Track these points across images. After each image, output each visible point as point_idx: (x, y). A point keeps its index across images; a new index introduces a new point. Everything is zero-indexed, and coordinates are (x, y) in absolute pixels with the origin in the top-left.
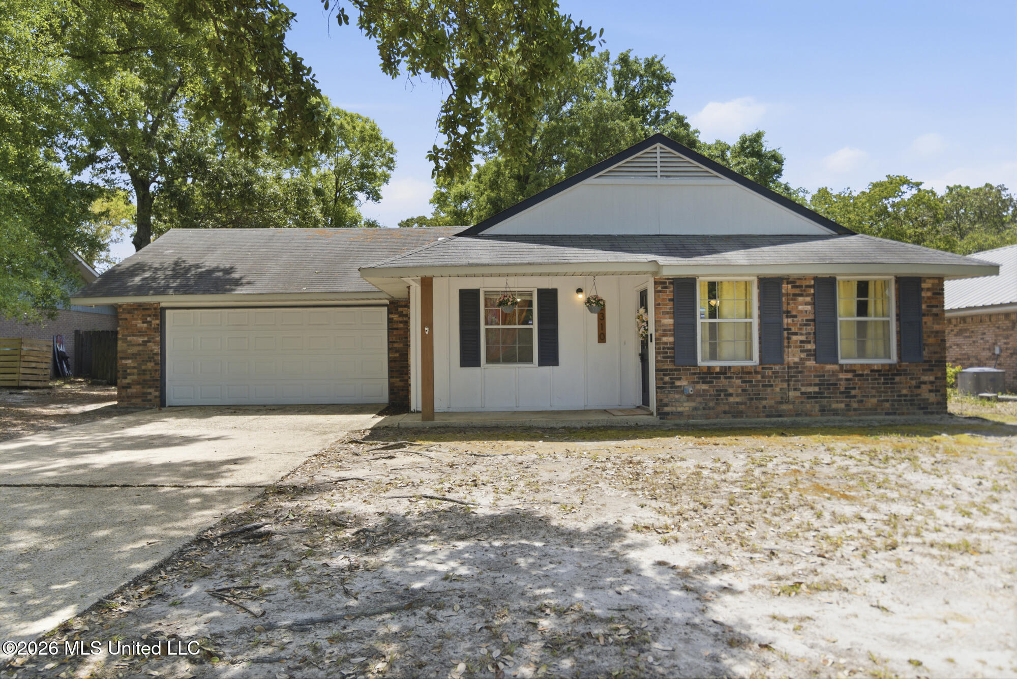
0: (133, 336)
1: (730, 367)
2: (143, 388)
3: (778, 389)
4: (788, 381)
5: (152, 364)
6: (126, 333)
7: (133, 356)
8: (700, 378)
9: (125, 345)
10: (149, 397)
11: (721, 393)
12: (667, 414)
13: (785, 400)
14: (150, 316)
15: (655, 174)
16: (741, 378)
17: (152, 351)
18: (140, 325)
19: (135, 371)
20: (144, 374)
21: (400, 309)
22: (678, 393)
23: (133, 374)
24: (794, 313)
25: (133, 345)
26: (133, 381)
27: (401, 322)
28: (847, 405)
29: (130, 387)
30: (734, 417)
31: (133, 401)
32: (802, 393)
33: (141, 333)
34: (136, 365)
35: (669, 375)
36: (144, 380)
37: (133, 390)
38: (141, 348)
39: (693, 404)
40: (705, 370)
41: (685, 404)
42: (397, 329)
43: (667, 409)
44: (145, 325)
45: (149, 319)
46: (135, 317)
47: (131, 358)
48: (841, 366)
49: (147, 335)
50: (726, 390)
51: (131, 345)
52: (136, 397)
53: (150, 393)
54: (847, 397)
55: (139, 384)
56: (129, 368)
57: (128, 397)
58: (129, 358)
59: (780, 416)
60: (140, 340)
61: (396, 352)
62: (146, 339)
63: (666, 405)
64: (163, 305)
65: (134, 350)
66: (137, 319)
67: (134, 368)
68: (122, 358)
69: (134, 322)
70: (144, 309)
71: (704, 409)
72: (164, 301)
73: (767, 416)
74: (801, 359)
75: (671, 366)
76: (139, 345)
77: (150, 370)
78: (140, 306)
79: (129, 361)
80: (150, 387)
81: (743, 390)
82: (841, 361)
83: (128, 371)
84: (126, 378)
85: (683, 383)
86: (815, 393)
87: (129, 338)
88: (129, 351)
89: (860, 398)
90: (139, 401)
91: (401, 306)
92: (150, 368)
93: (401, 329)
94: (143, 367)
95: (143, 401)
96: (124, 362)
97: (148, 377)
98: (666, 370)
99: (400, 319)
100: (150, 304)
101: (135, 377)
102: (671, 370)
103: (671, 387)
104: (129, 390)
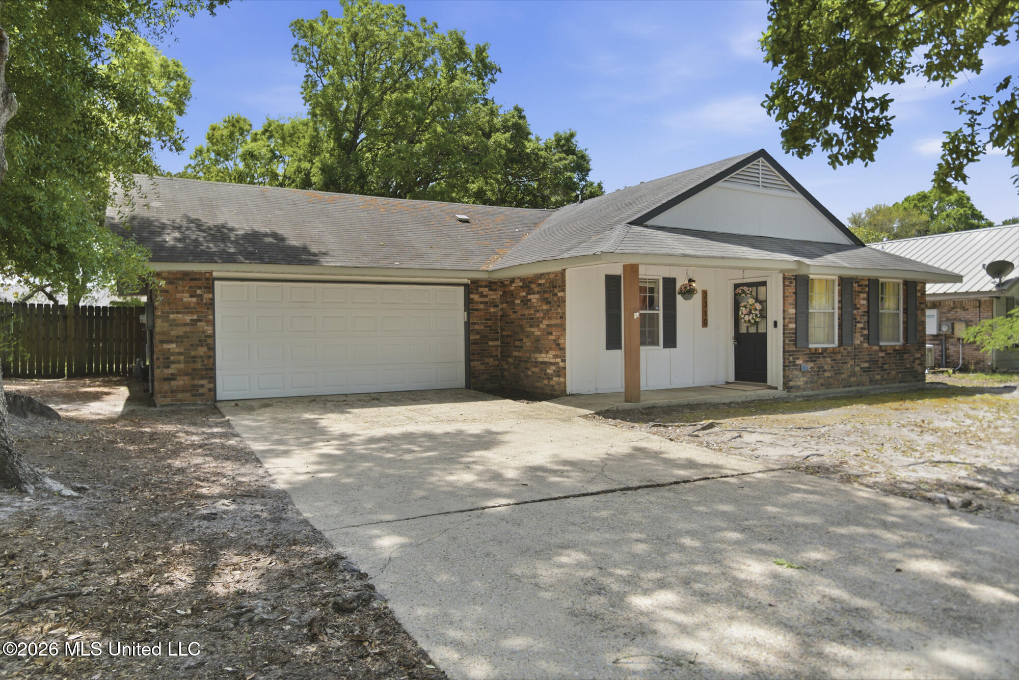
0: (178, 313)
1: (827, 348)
2: (193, 379)
3: (849, 365)
4: (855, 359)
5: (205, 349)
6: (167, 309)
7: (178, 339)
8: (810, 358)
9: (166, 325)
10: (201, 391)
11: (821, 369)
12: (791, 387)
13: (853, 374)
14: (200, 288)
15: (757, 184)
16: (831, 357)
17: (204, 332)
18: (187, 298)
19: (182, 357)
20: (194, 362)
21: (480, 290)
22: (797, 370)
23: (179, 362)
24: (858, 306)
25: (178, 325)
26: (179, 370)
27: (481, 303)
28: (882, 377)
29: (174, 379)
30: (827, 388)
31: (180, 396)
32: (861, 368)
33: (188, 309)
34: (182, 350)
35: (792, 355)
36: (194, 370)
37: (180, 382)
38: (188, 329)
39: (805, 379)
40: (814, 351)
41: (801, 379)
42: (477, 310)
43: (791, 384)
44: (194, 300)
45: (198, 292)
46: (180, 288)
47: (176, 342)
48: (881, 347)
49: (197, 312)
50: (823, 367)
51: (174, 324)
52: (183, 391)
53: (202, 386)
54: (882, 370)
55: (187, 374)
56: (173, 354)
57: (172, 392)
58: (171, 342)
59: (850, 386)
60: (188, 318)
61: (478, 333)
62: (195, 317)
63: (791, 381)
64: (215, 274)
65: (180, 331)
66: (183, 292)
67: (180, 354)
68: (162, 342)
69: (178, 295)
70: (192, 279)
71: (811, 382)
72: (218, 270)
73: (844, 387)
74: (861, 342)
75: (794, 348)
76: (185, 325)
77: (201, 357)
78: (186, 275)
79: (173, 346)
80: (202, 378)
81: (832, 367)
82: (881, 344)
83: (172, 358)
84: (168, 367)
85: (799, 362)
86: (867, 367)
87: (172, 316)
88: (173, 333)
89: (888, 371)
90: (187, 396)
91: (481, 286)
92: (202, 354)
93: (481, 310)
94: (193, 353)
95: (194, 395)
96: (165, 346)
97: (199, 366)
98: (791, 351)
99: (481, 300)
100: (201, 273)
101: (182, 366)
102: (793, 351)
103: (794, 366)
104: (173, 383)
